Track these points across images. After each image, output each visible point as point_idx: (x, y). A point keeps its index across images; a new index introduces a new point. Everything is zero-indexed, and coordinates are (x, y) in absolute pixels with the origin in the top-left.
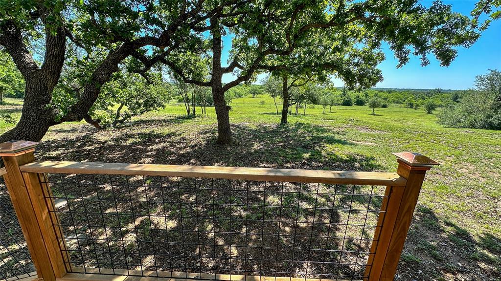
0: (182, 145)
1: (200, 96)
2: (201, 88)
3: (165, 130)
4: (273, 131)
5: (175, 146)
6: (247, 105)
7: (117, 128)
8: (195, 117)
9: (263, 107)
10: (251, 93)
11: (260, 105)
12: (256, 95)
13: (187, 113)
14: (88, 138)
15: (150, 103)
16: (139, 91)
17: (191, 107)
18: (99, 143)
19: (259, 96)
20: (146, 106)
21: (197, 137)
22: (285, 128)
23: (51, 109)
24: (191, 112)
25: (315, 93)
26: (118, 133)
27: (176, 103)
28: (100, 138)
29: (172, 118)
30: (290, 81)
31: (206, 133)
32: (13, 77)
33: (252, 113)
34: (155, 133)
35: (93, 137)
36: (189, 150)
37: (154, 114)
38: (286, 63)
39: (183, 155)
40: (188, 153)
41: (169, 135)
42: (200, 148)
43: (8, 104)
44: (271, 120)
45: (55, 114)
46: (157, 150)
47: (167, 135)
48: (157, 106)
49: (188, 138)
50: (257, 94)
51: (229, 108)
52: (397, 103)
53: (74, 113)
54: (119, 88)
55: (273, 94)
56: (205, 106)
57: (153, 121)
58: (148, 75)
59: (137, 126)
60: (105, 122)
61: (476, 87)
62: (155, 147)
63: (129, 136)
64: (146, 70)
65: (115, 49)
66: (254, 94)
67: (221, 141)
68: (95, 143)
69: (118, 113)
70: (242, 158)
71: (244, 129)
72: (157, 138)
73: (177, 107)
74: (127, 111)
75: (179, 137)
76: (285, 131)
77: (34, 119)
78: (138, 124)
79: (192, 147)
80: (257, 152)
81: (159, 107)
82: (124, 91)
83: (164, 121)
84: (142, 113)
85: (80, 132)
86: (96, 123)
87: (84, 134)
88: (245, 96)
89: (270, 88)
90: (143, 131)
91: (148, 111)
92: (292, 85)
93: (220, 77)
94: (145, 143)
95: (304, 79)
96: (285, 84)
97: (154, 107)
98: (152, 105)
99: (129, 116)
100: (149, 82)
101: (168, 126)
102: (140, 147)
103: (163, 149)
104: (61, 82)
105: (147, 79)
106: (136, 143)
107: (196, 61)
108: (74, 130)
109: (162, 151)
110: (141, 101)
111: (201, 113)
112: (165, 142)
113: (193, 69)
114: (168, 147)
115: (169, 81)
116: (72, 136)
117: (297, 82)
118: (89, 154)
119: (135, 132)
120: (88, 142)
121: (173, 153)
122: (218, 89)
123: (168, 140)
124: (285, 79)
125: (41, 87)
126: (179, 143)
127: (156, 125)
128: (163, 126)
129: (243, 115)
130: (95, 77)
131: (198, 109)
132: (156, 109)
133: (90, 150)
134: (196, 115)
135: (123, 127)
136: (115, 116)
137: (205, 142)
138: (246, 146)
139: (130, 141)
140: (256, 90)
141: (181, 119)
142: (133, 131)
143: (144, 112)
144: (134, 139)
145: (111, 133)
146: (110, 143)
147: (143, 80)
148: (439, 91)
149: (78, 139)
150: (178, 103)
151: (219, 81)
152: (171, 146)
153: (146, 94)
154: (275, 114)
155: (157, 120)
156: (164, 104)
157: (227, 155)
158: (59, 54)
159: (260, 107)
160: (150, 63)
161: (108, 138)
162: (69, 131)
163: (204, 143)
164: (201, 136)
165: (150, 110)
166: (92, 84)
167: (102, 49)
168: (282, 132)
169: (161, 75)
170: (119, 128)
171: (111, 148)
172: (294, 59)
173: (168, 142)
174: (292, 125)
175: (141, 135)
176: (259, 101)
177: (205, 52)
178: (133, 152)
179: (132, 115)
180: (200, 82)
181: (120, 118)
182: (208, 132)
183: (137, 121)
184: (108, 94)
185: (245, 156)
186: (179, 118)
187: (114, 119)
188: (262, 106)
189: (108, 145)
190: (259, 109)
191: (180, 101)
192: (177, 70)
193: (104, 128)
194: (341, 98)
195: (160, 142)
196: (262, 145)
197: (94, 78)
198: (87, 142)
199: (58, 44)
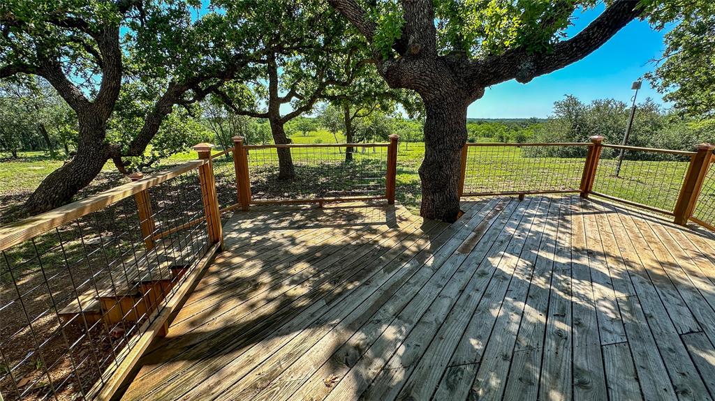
4: (338, 168)
10: (300, 129)
12: (307, 132)
19: (312, 133)
20: (174, 145)
22: (351, 164)
25: (385, 125)
30: (353, 111)
38: (346, 92)
42: (263, 184)
50: (309, 131)
51: (289, 141)
52: (488, 136)
55: (333, 128)
61: (555, 115)
64: (194, 101)
66: (304, 130)
67: (283, 177)
76: (351, 167)
86: (123, 166)
88: (291, 134)
89: (329, 121)
92: (355, 115)
93: (278, 107)
95: (368, 108)
96: (347, 114)
100: (190, 115)
105: (189, 111)
117: (360, 112)
122: (276, 120)
124: (347, 109)
130: (158, 110)
140: (307, 125)
148: (534, 121)
151: (277, 113)
154: (338, 154)
160: (204, 94)
164: (258, 174)
166: (156, 117)
168: (348, 168)
172: (355, 87)
174: (359, 162)
176: (313, 140)
180: (255, 114)
181: (146, 162)
187: (140, 162)
192: (228, 100)
194: (419, 133)
196: (328, 179)
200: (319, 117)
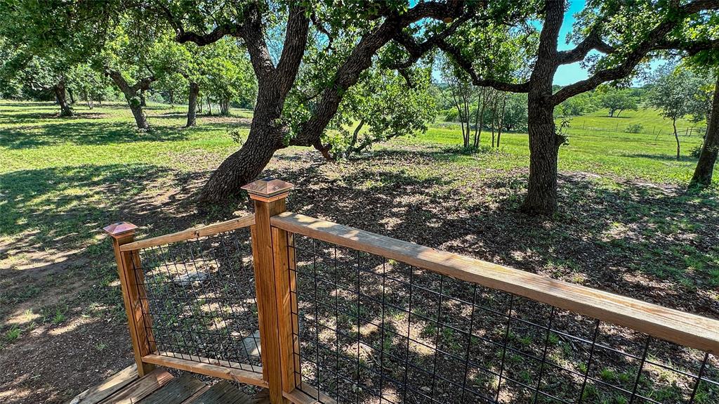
0: (450, 204)
1: (494, 110)
2: (499, 95)
3: (422, 171)
4: (666, 201)
5: (440, 203)
6: (591, 132)
7: (351, 160)
8: (478, 152)
9: (634, 140)
10: (606, 106)
11: (626, 135)
12: (618, 111)
13: (462, 144)
14: (313, 172)
15: (404, 122)
16: (390, 100)
17: (472, 133)
18: (326, 181)
19: (626, 112)
20: (397, 126)
21: (481, 193)
22: (704, 196)
23: (280, 126)
24: (471, 142)
26: (351, 169)
27: (441, 123)
28: (328, 174)
29: (435, 150)
31: (498, 186)
32: (241, 79)
33: (604, 152)
34: (406, 175)
35: (319, 172)
36: (463, 214)
37: (407, 142)
39: (452, 224)
40: (463, 221)
41: (429, 182)
42: (486, 215)
43: (232, 116)
44: (660, 174)
45: (284, 134)
46: (409, 205)
47: (426, 181)
48: (414, 127)
49: (462, 191)
50: (623, 109)
51: (560, 140)
53: (305, 134)
54: (362, 95)
55: (674, 109)
56: (500, 131)
57: (403, 153)
58: (410, 72)
59: (379, 160)
60: (336, 150)
62: (405, 200)
63: (367, 176)
64: (410, 63)
65: (372, 31)
66: (614, 108)
67: (532, 208)
68: (322, 182)
69: (355, 136)
70: (579, 252)
71: (586, 187)
72: (408, 184)
73: (443, 130)
74: (368, 133)
75: (446, 188)
76: (703, 204)
77: (261, 139)
78: (380, 156)
79: (471, 210)
80: (619, 246)
81: (417, 129)
82: (368, 100)
83: (422, 154)
84: (389, 138)
85: (304, 162)
86: (324, 150)
87: (307, 166)
88: (589, 111)
89: (668, 95)
90: (388, 169)
91: (397, 134)
93: (552, 72)
94: (389, 191)
97: (409, 129)
98: (406, 125)
99: (368, 142)
100: (409, 85)
101: (427, 164)
102: (381, 196)
103: (418, 208)
104: (294, 87)
105: (408, 79)
106: (375, 189)
107: (499, 41)
108: (297, 158)
109: (416, 210)
110: (389, 118)
111: (491, 145)
112: (422, 193)
113: (491, 57)
114: (426, 204)
115: (440, 82)
116: (295, 167)
118: (314, 197)
119: (375, 170)
120: (314, 177)
121: (434, 216)
122: (543, 98)
123: (427, 191)
125: (273, 94)
126: (446, 198)
127: (408, 161)
128: (419, 163)
129: (582, 156)
130: (339, 79)
131: (486, 137)
132: (411, 133)
133: (315, 191)
134: (480, 148)
135: (358, 159)
136: (351, 140)
137: (497, 205)
138: (589, 228)
139: (368, 185)
140: (622, 99)
141: (449, 154)
142: (373, 168)
143: (392, 136)
144: (373, 182)
145: (342, 168)
146: (340, 183)
147: (400, 81)
149: (301, 172)
150: (445, 123)
151: (547, 81)
152: (432, 202)
153: (400, 106)
154: (670, 159)
155: (410, 153)
156: (426, 123)
157: (543, 239)
158: (299, 45)
159: (626, 140)
160: (418, 51)
161: (337, 175)
162: (291, 159)
163: (493, 206)
164: (489, 191)
165: (401, 134)
166: (334, 90)
167: (355, 32)
168: (694, 206)
169: (430, 72)
170: (353, 160)
171: (341, 192)
173: (427, 194)
175: (386, 176)
176: (626, 124)
177: (523, 21)
178: (371, 204)
179: (374, 140)
180: (505, 85)
181: (357, 145)
182: (503, 185)
183: (379, 152)
184: (348, 105)
185: (586, 249)
186: (448, 151)
187: (349, 146)
188: (632, 136)
189: (337, 186)
190: (623, 144)
191: (449, 119)
192: (461, 61)
193: (333, 159)
195: (414, 193)
196: (634, 230)
197: (336, 80)
198: (311, 178)
199: (300, 30)
200: (648, 87)
